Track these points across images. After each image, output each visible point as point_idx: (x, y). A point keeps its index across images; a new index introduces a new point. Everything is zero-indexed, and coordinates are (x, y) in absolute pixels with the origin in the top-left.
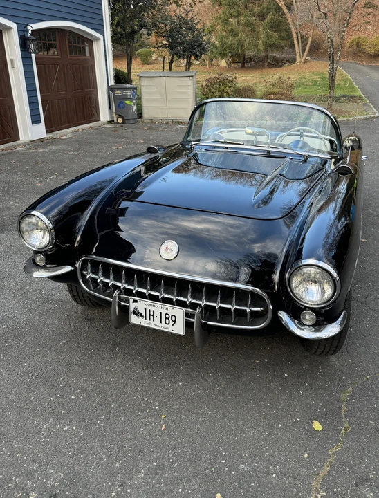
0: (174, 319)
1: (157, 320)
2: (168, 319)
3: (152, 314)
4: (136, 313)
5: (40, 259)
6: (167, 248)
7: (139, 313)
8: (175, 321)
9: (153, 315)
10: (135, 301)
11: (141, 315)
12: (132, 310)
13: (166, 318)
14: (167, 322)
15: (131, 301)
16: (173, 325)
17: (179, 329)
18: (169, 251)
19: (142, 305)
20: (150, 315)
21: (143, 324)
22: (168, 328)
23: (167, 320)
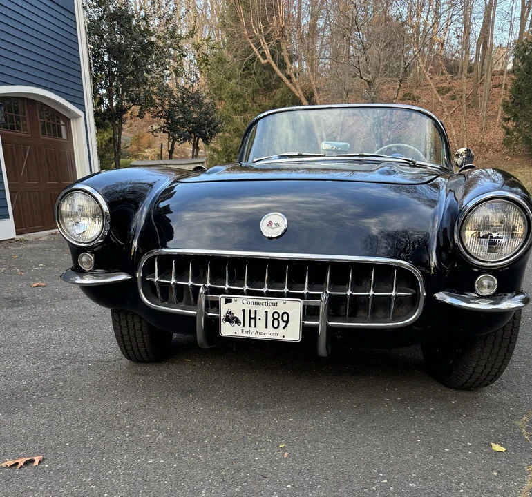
0: (285, 319)
1: (261, 324)
2: (277, 319)
3: (253, 316)
4: (230, 319)
5: (86, 260)
6: (270, 223)
7: (234, 318)
8: (287, 322)
9: (255, 318)
10: (228, 301)
11: (237, 321)
12: (223, 314)
13: (274, 319)
14: (276, 325)
15: (223, 301)
16: (284, 328)
17: (292, 333)
18: (273, 226)
19: (238, 305)
20: (250, 318)
21: (239, 334)
22: (277, 335)
23: (276, 322)
